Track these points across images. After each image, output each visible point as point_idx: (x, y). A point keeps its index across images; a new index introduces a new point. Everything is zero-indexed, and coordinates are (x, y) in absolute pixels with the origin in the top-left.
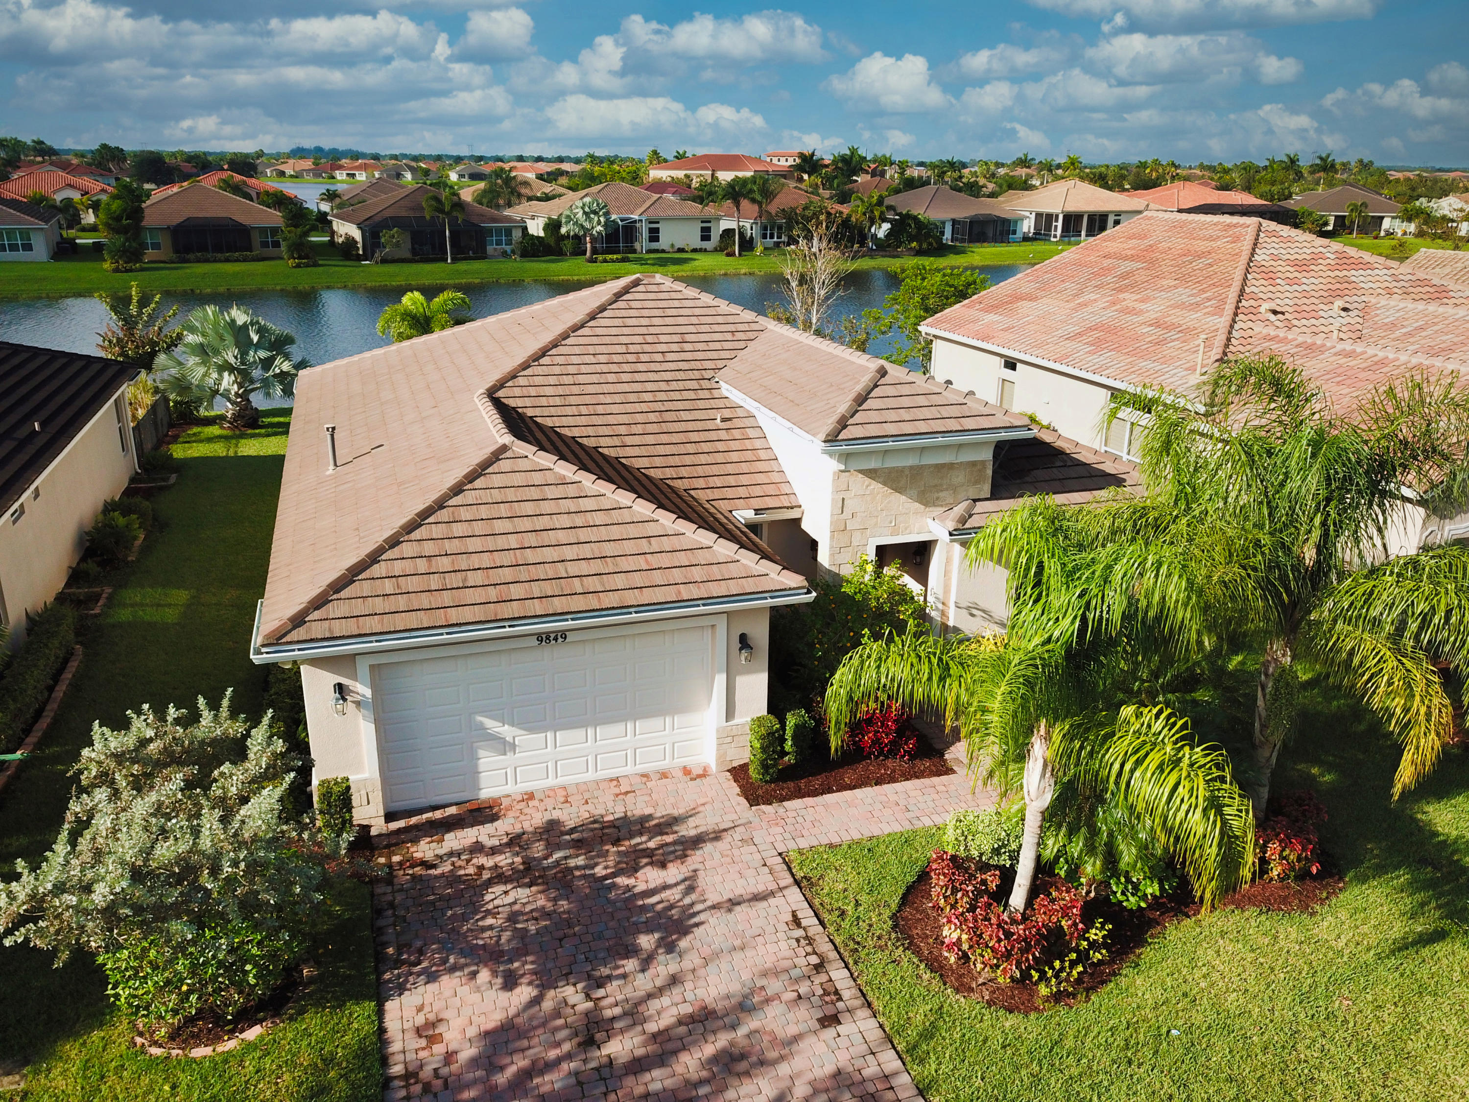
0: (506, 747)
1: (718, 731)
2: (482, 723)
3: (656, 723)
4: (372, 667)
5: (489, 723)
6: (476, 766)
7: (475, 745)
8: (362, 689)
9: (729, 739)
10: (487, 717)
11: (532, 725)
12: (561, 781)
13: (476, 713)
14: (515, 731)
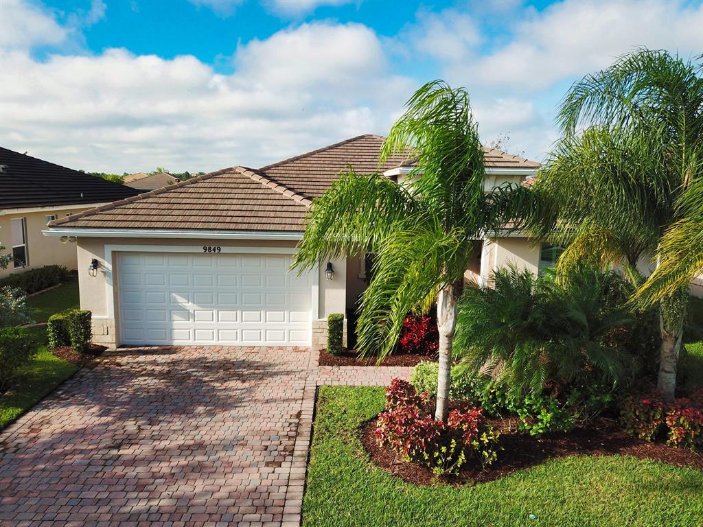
0: (189, 315)
1: (313, 324)
2: (175, 298)
3: (278, 314)
4: (114, 253)
5: (180, 299)
6: (172, 325)
7: (172, 311)
8: (108, 265)
9: (321, 330)
10: (180, 295)
11: (205, 304)
12: (221, 343)
13: (174, 292)
14: (195, 307)
